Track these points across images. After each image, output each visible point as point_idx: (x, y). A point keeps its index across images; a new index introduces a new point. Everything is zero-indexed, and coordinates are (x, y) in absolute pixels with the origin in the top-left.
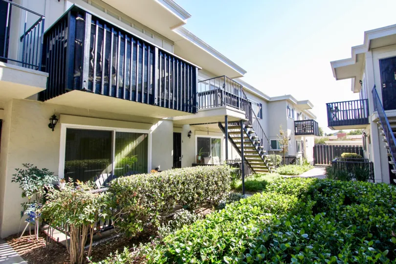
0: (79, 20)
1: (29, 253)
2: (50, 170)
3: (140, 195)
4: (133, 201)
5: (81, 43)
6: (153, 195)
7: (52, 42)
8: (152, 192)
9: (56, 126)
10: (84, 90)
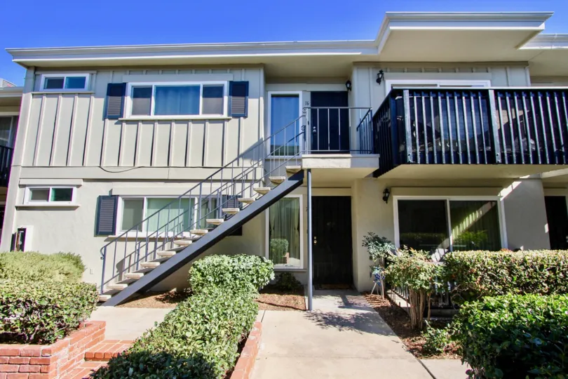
0: (398, 99)
1: (378, 308)
2: (388, 239)
3: (480, 273)
4: (471, 278)
5: (401, 118)
6: (499, 276)
7: (379, 124)
8: (497, 273)
9: (389, 199)
10: (409, 163)
